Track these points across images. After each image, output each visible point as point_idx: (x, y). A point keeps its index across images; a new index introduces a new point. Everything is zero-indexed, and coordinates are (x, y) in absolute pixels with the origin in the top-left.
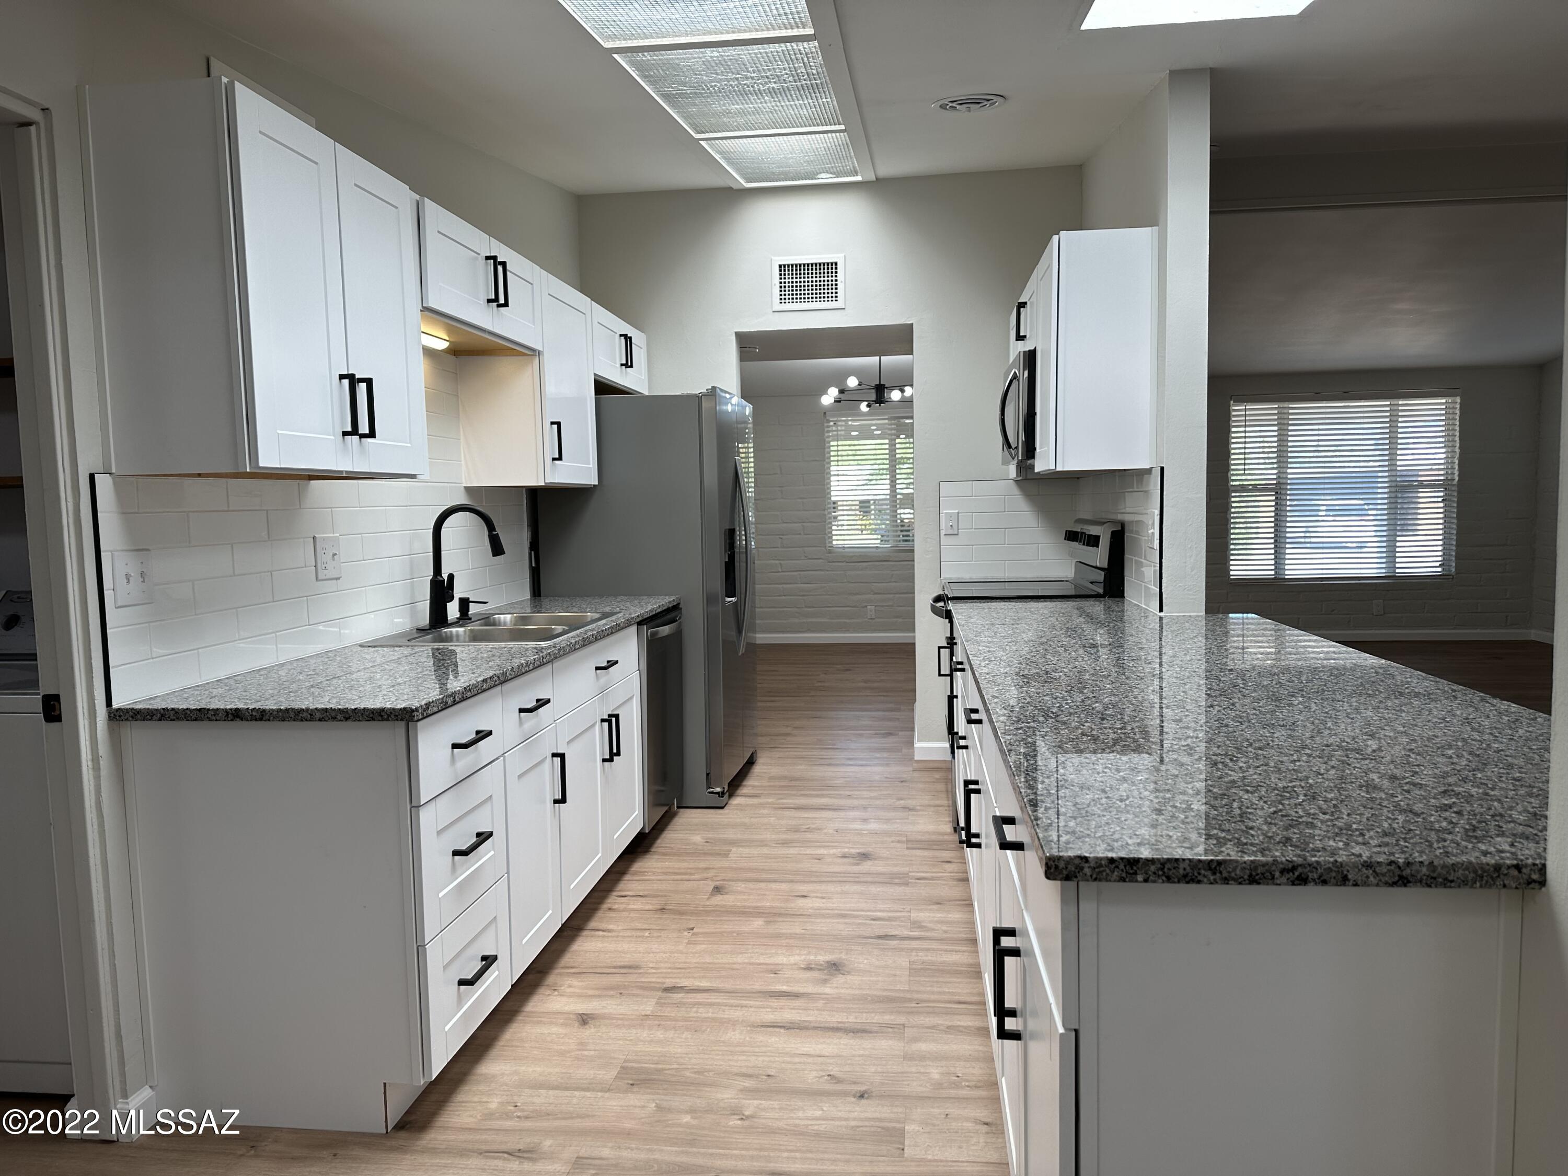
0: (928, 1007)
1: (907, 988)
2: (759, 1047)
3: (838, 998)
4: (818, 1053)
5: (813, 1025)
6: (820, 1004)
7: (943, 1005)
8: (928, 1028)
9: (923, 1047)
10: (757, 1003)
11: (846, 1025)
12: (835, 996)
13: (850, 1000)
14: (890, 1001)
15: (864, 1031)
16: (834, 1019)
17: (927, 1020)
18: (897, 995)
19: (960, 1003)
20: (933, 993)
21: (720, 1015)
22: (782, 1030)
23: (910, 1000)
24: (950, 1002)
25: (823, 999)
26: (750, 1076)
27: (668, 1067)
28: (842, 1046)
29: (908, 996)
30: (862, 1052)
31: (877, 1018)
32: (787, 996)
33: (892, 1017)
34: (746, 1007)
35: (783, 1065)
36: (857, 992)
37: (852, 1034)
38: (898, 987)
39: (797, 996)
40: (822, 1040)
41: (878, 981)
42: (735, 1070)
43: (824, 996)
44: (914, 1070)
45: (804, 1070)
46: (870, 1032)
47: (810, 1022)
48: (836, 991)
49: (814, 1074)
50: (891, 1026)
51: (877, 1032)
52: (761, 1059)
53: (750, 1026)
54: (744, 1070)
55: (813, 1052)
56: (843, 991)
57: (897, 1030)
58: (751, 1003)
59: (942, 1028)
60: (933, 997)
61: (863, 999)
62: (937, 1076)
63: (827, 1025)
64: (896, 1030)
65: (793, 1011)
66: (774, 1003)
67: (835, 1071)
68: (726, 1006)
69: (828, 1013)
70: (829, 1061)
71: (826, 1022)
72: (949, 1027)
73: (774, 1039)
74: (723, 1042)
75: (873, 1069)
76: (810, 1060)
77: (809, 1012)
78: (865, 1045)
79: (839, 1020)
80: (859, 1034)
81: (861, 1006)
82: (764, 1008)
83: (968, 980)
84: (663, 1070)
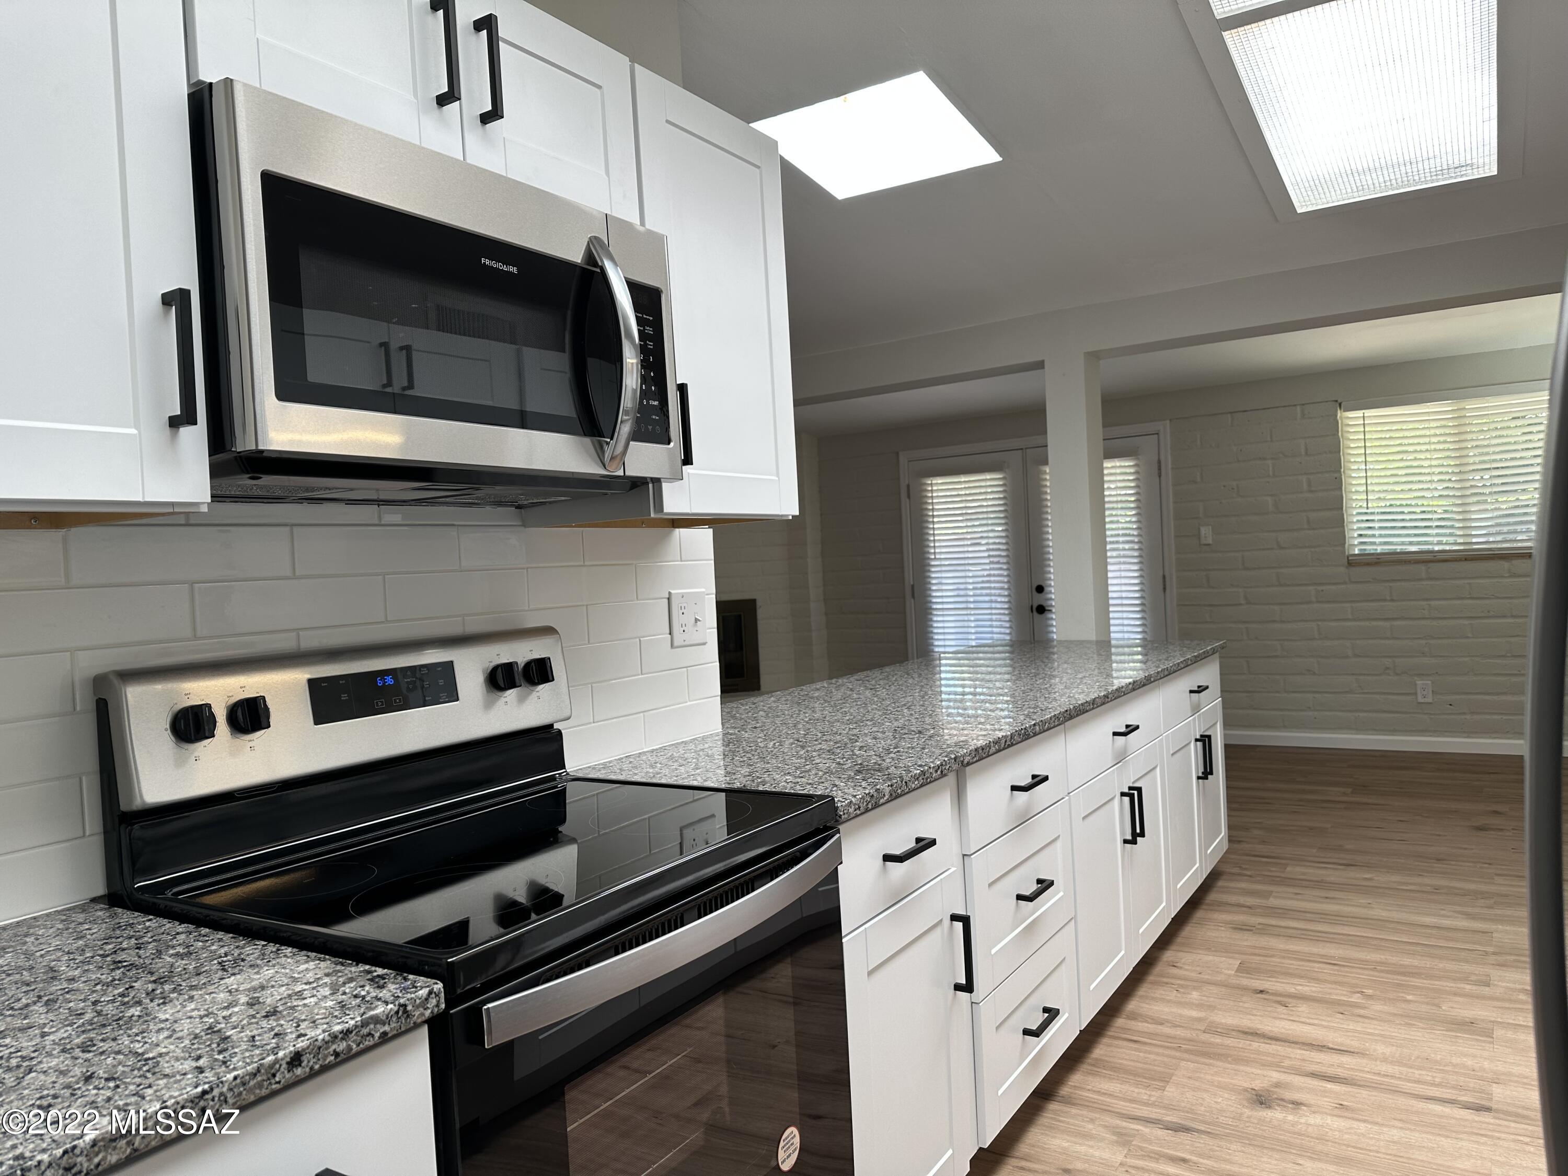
0: (1171, 1043)
1: (1183, 1063)
2: (1355, 1037)
3: (1264, 1065)
4: (1295, 1024)
5: (1298, 1046)
6: (1287, 1063)
7: (1154, 1042)
8: (1183, 1027)
9: (1194, 1014)
10: (1361, 1075)
11: (1262, 1040)
12: (1269, 1068)
13: (1252, 1061)
14: (1207, 1053)
15: (1246, 1033)
16: (1274, 1047)
17: (1178, 1033)
18: (1198, 1059)
19: (1135, 1041)
20: (1157, 1054)
21: (1404, 1069)
22: (1331, 1046)
23: (1186, 1051)
24: (1145, 1043)
25: (1283, 1067)
26: (1359, 1016)
27: (1444, 1032)
28: (1270, 1024)
29: (1186, 1056)
30: (1253, 1017)
31: (1229, 1041)
32: (1325, 1077)
33: (1212, 1040)
34: (1374, 1073)
35: (1329, 1019)
36: (1242, 1068)
37: (1258, 1032)
38: (1191, 1065)
39: (1313, 1075)
40: (1290, 1032)
41: (1212, 1075)
42: (1375, 1022)
43: (1282, 1070)
44: (1212, 999)
45: (1309, 1013)
46: (1239, 1031)
47: (1300, 1049)
48: (1265, 1073)
49: (1300, 1009)
50: (1221, 1034)
51: (1233, 1030)
52: (1352, 1027)
53: (1367, 1054)
54: (1366, 1021)
55: (1299, 1024)
56: (1259, 1071)
57: (1212, 1029)
58: (1368, 1076)
59: (1170, 1025)
60: (1161, 1050)
61: (1238, 1060)
62: (1194, 993)
63: (1283, 1043)
64: (1214, 1029)
65: (1319, 1061)
66: (1340, 1072)
67: (1281, 1009)
68: (1399, 1078)
69: (1279, 1053)
70: (1286, 1017)
71: (1283, 1046)
72: (1162, 1024)
73: (1340, 1040)
74: (1393, 1045)
75: (1246, 1005)
76: (1303, 1020)
77: (1300, 1057)
78: (1246, 1022)
79: (1268, 1046)
80: (1251, 1031)
81: (1240, 1053)
82: (1352, 1069)
83: (1111, 1060)
84: (1446, 1031)
